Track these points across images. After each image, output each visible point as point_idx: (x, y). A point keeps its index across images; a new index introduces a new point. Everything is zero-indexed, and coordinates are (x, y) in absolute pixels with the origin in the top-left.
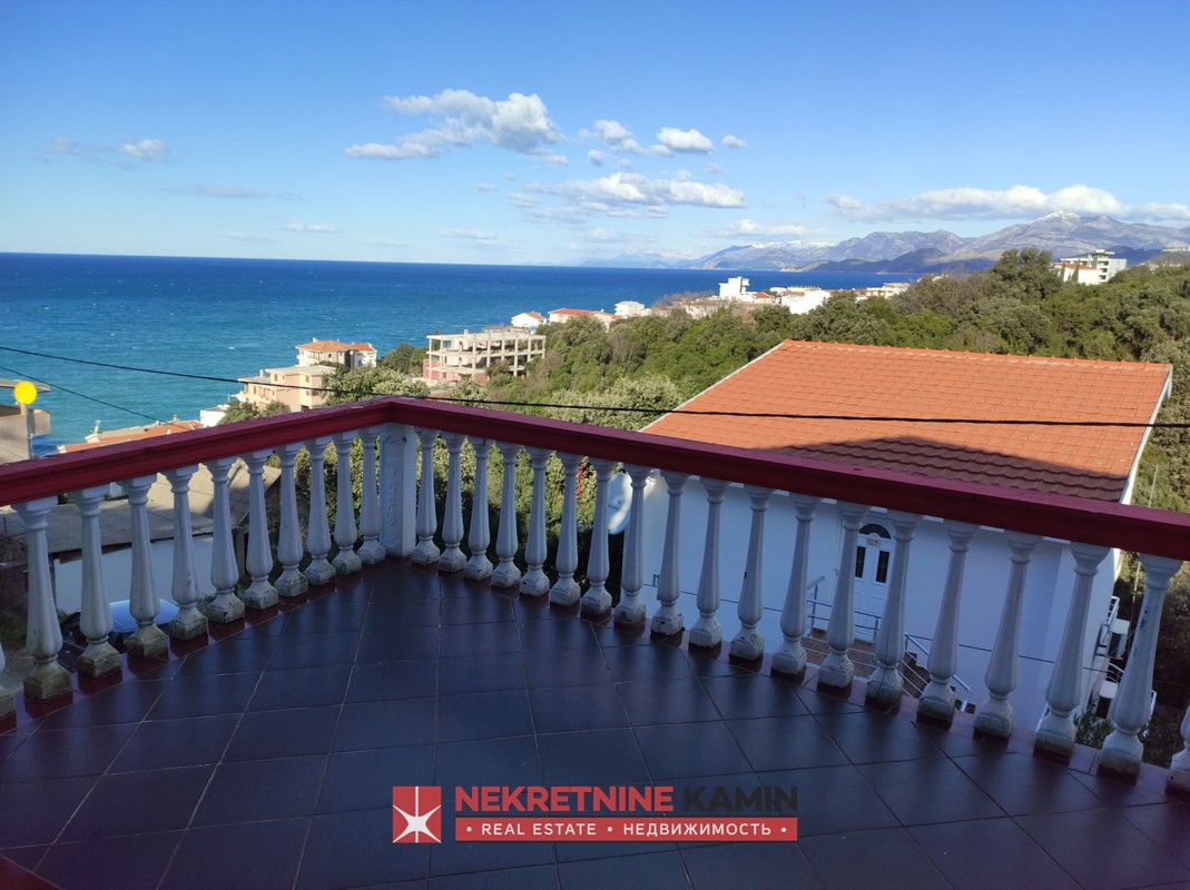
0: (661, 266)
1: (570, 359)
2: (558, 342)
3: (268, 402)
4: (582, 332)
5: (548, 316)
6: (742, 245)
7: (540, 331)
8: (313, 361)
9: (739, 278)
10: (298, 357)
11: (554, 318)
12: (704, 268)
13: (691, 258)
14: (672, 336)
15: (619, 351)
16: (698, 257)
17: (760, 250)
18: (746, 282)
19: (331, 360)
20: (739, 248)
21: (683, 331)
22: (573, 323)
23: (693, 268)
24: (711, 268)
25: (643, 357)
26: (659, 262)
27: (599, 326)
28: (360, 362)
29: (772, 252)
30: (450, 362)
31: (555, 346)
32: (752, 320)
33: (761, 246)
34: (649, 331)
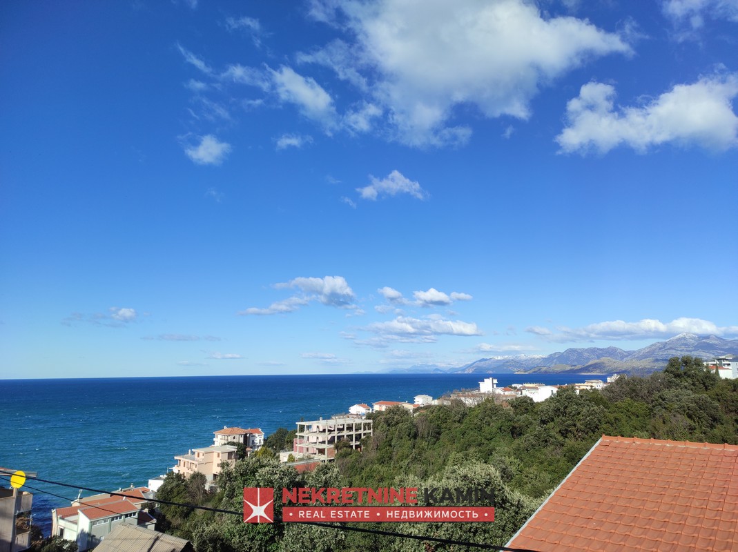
0: (439, 372)
1: (389, 436)
2: (381, 425)
3: (192, 473)
4: (396, 417)
5: (372, 406)
6: (488, 358)
7: (369, 416)
8: (223, 442)
9: (491, 379)
10: (214, 439)
11: (377, 407)
12: (466, 372)
13: (457, 367)
14: (457, 418)
15: (422, 429)
16: (462, 366)
17: (500, 360)
18: (495, 381)
19: (235, 441)
20: (487, 360)
21: (464, 415)
22: (389, 411)
23: (459, 372)
24: (470, 372)
25: (439, 434)
26: (437, 370)
27: (406, 412)
28: (253, 441)
29: (507, 362)
30: (311, 440)
31: (380, 427)
32: (509, 407)
33: (499, 358)
34: (441, 415)
